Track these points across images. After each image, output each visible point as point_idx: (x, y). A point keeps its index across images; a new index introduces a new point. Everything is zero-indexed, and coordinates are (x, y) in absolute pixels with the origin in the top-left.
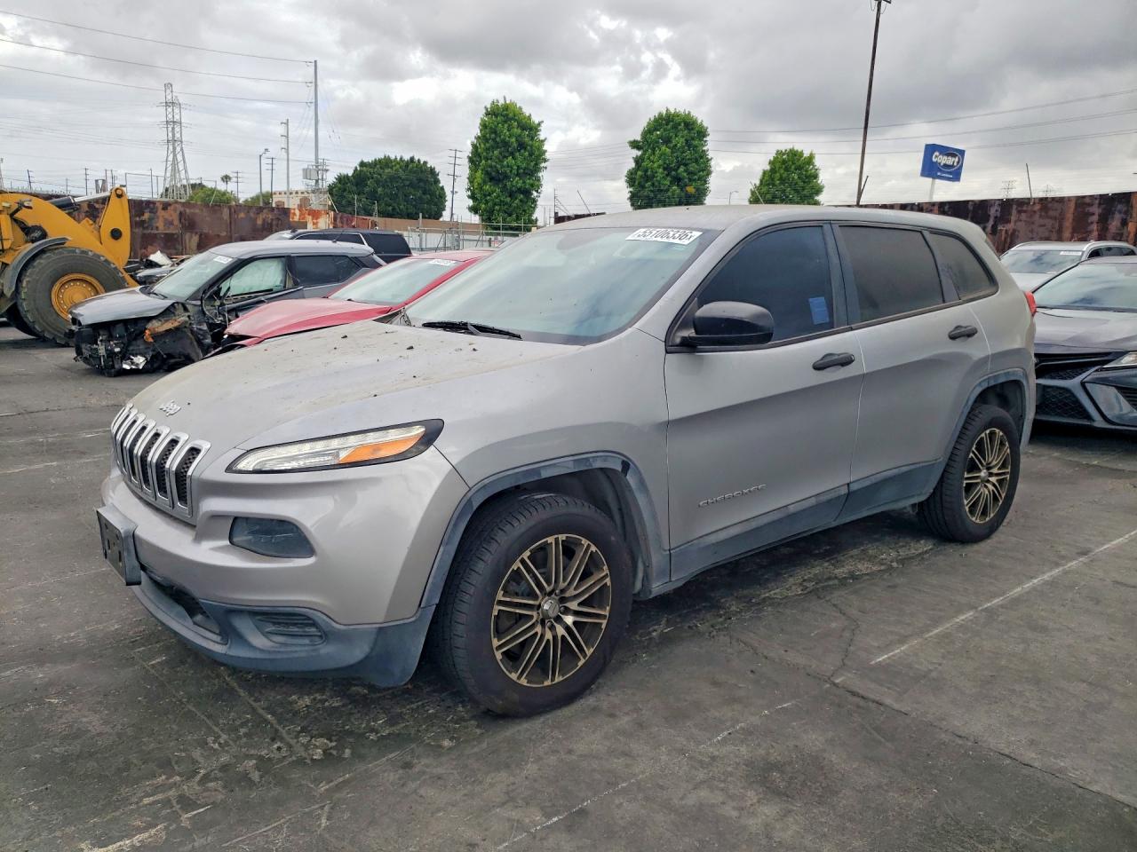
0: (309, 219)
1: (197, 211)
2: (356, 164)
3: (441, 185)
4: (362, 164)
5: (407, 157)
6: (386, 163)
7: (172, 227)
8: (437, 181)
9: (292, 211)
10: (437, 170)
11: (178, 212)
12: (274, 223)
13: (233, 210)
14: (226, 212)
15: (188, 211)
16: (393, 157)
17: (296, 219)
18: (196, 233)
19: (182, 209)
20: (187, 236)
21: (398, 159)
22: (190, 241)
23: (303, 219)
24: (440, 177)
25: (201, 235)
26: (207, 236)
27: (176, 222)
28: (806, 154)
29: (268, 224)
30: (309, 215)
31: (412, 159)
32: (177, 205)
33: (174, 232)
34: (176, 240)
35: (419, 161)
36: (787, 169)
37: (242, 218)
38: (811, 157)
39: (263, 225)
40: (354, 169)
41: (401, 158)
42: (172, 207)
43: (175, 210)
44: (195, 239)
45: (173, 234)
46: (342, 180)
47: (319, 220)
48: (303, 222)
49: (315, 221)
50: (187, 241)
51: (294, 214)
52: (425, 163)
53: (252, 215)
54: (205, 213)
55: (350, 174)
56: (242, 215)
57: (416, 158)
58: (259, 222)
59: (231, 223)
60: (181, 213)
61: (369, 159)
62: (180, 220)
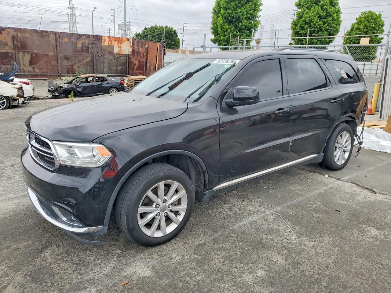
0: (115, 43)
1: (28, 35)
2: (143, 28)
3: (178, 38)
4: (146, 29)
5: (164, 26)
6: (156, 28)
7: (7, 48)
8: (177, 36)
9: (103, 38)
10: (177, 31)
11: (11, 35)
12: (90, 46)
13: (58, 36)
14: (52, 36)
15: (19, 35)
16: (158, 26)
17: (106, 43)
18: (28, 53)
19: (15, 34)
20: (21, 54)
21: (161, 26)
22: (23, 59)
23: (112, 43)
24: (178, 34)
25: (32, 55)
26: (37, 55)
27: (10, 43)
28: (377, 13)
29: (86, 47)
30: (115, 41)
31: (166, 27)
32: (10, 30)
33: (8, 51)
34: (12, 57)
35: (169, 27)
36: (368, 21)
37: (65, 42)
38: (380, 15)
39: (82, 47)
40: (142, 30)
41: (162, 26)
42: (6, 32)
43: (8, 34)
44: (28, 57)
45: (8, 53)
46: (138, 35)
47: (122, 45)
48: (111, 46)
49: (119, 45)
50: (21, 59)
51: (105, 40)
52: (172, 28)
53: (73, 40)
54: (35, 36)
55: (141, 33)
56: (65, 40)
57: (168, 26)
58: (79, 45)
59: (56, 46)
60: (13, 37)
61: (148, 27)
62: (13, 41)
